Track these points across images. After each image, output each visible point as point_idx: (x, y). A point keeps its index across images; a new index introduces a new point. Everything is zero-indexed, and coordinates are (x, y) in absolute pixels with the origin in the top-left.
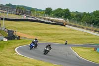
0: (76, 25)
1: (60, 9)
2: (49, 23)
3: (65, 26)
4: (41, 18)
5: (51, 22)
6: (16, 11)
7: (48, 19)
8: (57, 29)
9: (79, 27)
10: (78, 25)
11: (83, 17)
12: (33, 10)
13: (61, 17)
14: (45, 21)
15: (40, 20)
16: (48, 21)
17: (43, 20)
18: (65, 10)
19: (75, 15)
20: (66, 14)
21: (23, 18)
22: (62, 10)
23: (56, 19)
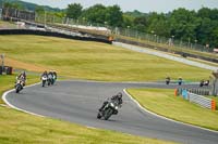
0: (135, 40)
1: (99, 7)
2: (76, 38)
3: (110, 43)
4: (57, 27)
5: (79, 35)
6: (4, 13)
7: (75, 30)
8: (94, 51)
9: (143, 45)
10: (140, 41)
11: (150, 23)
12: (40, 9)
13: (101, 23)
14: (68, 33)
15: (56, 30)
16: (73, 34)
17: (62, 32)
18: (111, 8)
19: (132, 18)
20: (114, 17)
21: (17, 27)
22: (104, 8)
23: (91, 28)
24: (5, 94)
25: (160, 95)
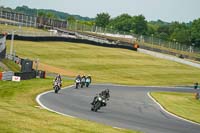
0: (158, 47)
1: (126, 17)
2: (105, 45)
3: (135, 50)
4: (87, 34)
5: (107, 42)
6: (38, 21)
7: (103, 37)
8: (120, 57)
9: (166, 52)
10: (163, 48)
11: (172, 32)
12: (71, 18)
13: (127, 32)
14: (97, 40)
15: (86, 38)
16: (102, 41)
17: (92, 39)
18: (136, 17)
19: (155, 27)
20: (138, 26)
21: (51, 35)
22: (130, 17)
23: (117, 36)
24: (39, 96)
25: (181, 99)
